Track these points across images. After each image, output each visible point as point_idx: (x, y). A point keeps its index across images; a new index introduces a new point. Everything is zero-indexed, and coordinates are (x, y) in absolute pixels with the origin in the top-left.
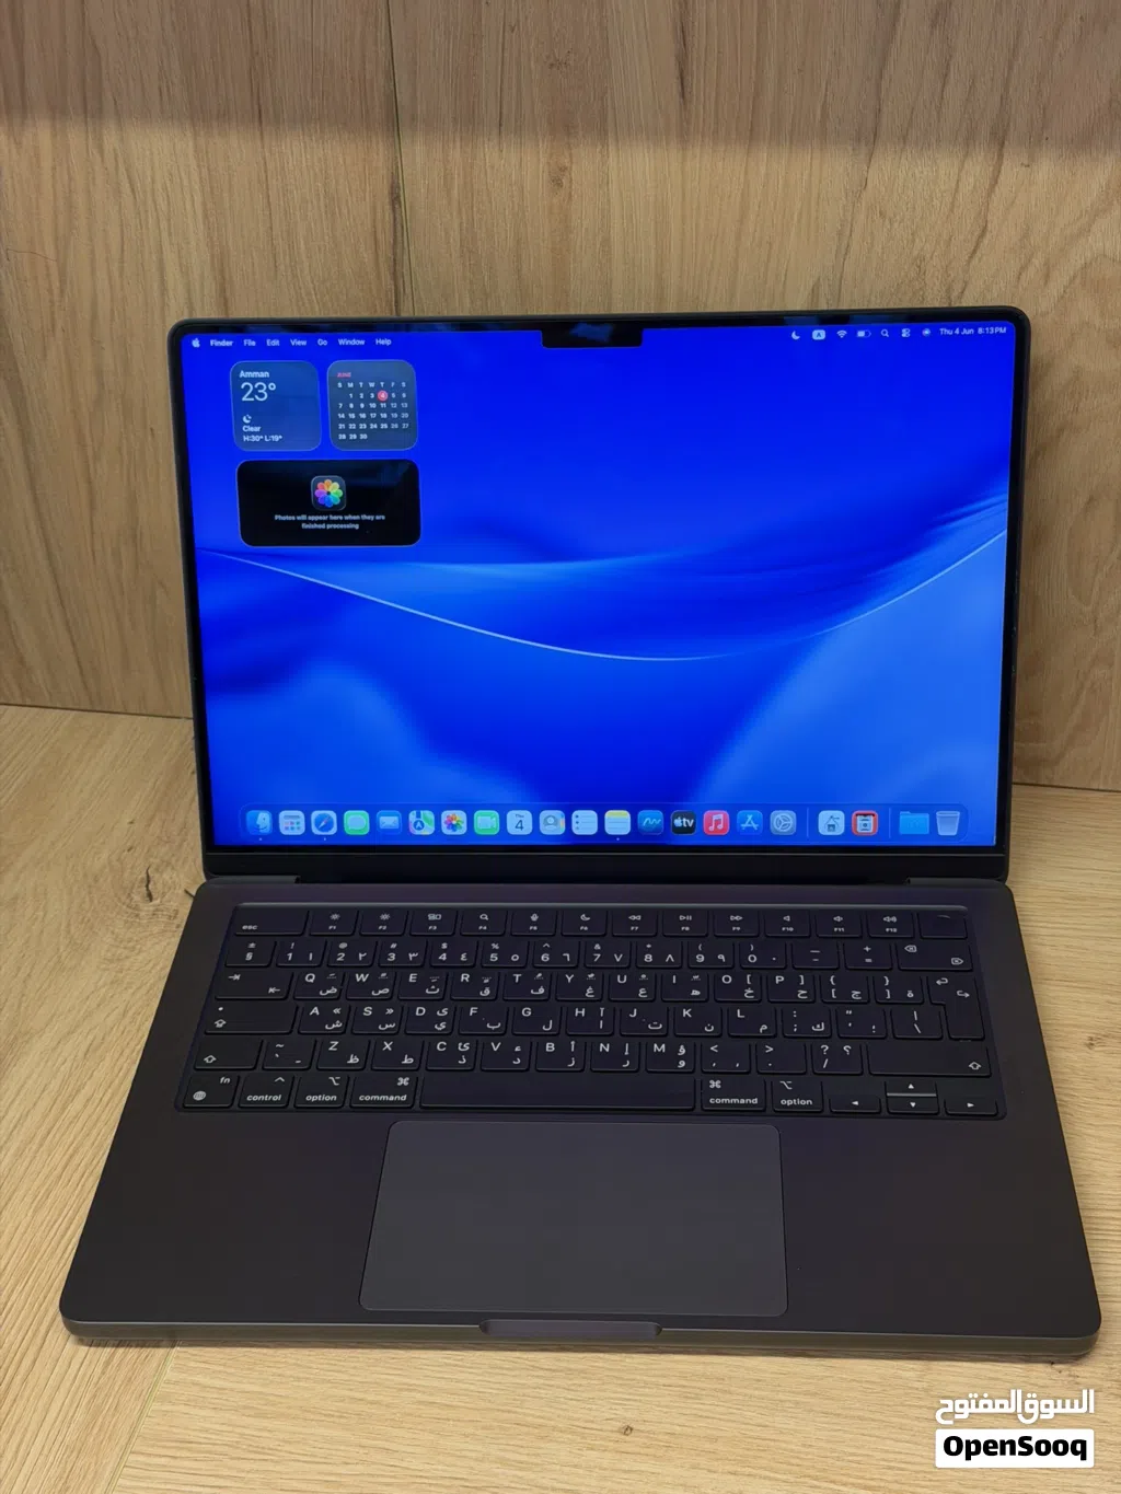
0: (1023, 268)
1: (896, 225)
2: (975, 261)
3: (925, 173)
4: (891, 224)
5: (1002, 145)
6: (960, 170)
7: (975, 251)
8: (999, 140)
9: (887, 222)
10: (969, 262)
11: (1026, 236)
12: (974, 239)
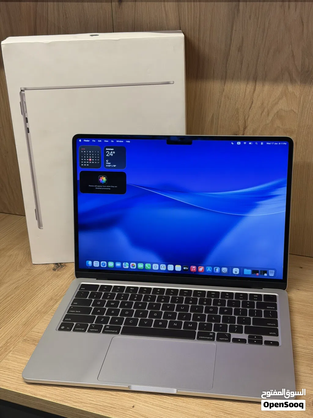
0: (262, 112)
1: (231, 100)
2: (251, 110)
3: (238, 87)
4: (230, 100)
5: (256, 81)
6: (246, 87)
7: (250, 108)
8: (255, 80)
9: (229, 100)
10: (249, 111)
11: (262, 104)
12: (250, 104)
